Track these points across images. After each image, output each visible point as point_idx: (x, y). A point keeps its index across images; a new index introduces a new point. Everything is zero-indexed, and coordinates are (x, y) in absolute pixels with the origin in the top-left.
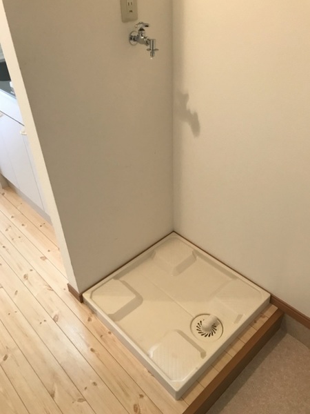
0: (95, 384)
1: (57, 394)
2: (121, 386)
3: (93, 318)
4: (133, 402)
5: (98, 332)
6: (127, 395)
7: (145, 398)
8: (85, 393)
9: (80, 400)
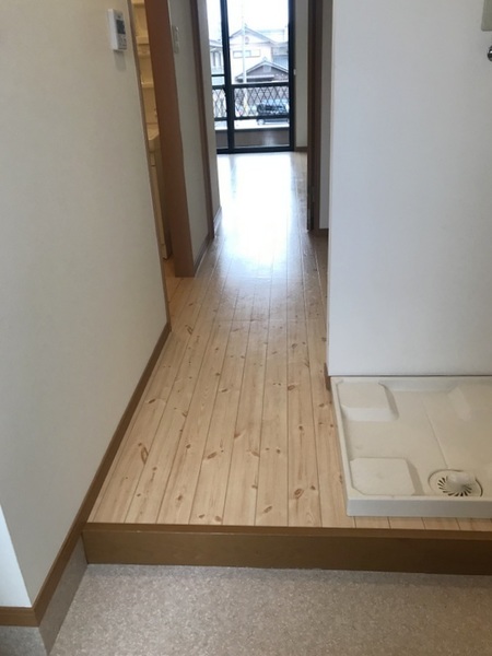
0: (278, 451)
1: (240, 438)
2: (301, 466)
3: (326, 407)
4: (300, 486)
5: (320, 419)
6: (300, 478)
7: (316, 492)
8: (263, 452)
9: (255, 454)
